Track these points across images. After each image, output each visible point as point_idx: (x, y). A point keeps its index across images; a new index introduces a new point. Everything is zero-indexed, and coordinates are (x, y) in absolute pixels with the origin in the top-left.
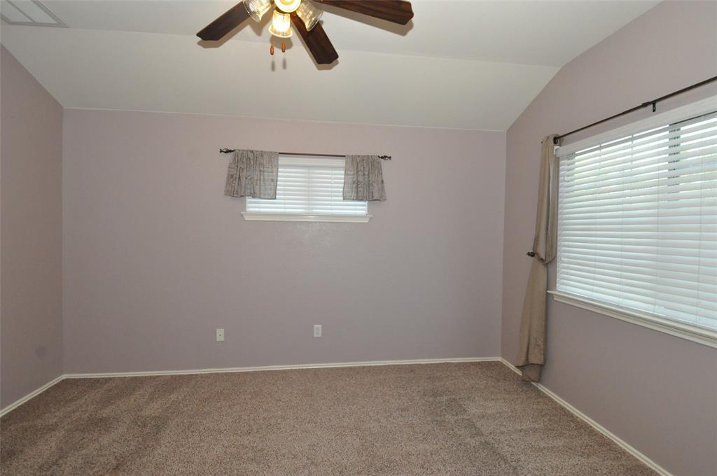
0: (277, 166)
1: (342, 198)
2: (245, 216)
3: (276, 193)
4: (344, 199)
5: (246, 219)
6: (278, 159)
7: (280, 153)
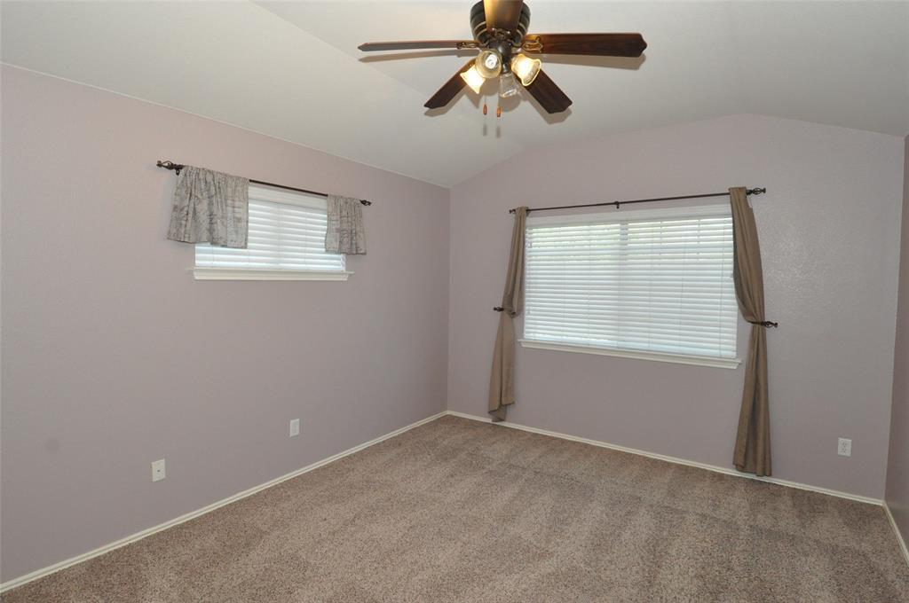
0: (246, 200)
1: (324, 250)
2: (195, 273)
3: (246, 240)
4: (327, 251)
5: (197, 278)
6: (247, 189)
7: (251, 181)
